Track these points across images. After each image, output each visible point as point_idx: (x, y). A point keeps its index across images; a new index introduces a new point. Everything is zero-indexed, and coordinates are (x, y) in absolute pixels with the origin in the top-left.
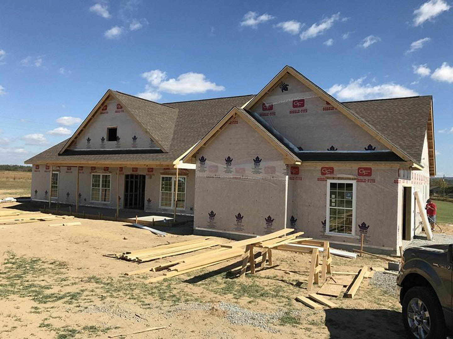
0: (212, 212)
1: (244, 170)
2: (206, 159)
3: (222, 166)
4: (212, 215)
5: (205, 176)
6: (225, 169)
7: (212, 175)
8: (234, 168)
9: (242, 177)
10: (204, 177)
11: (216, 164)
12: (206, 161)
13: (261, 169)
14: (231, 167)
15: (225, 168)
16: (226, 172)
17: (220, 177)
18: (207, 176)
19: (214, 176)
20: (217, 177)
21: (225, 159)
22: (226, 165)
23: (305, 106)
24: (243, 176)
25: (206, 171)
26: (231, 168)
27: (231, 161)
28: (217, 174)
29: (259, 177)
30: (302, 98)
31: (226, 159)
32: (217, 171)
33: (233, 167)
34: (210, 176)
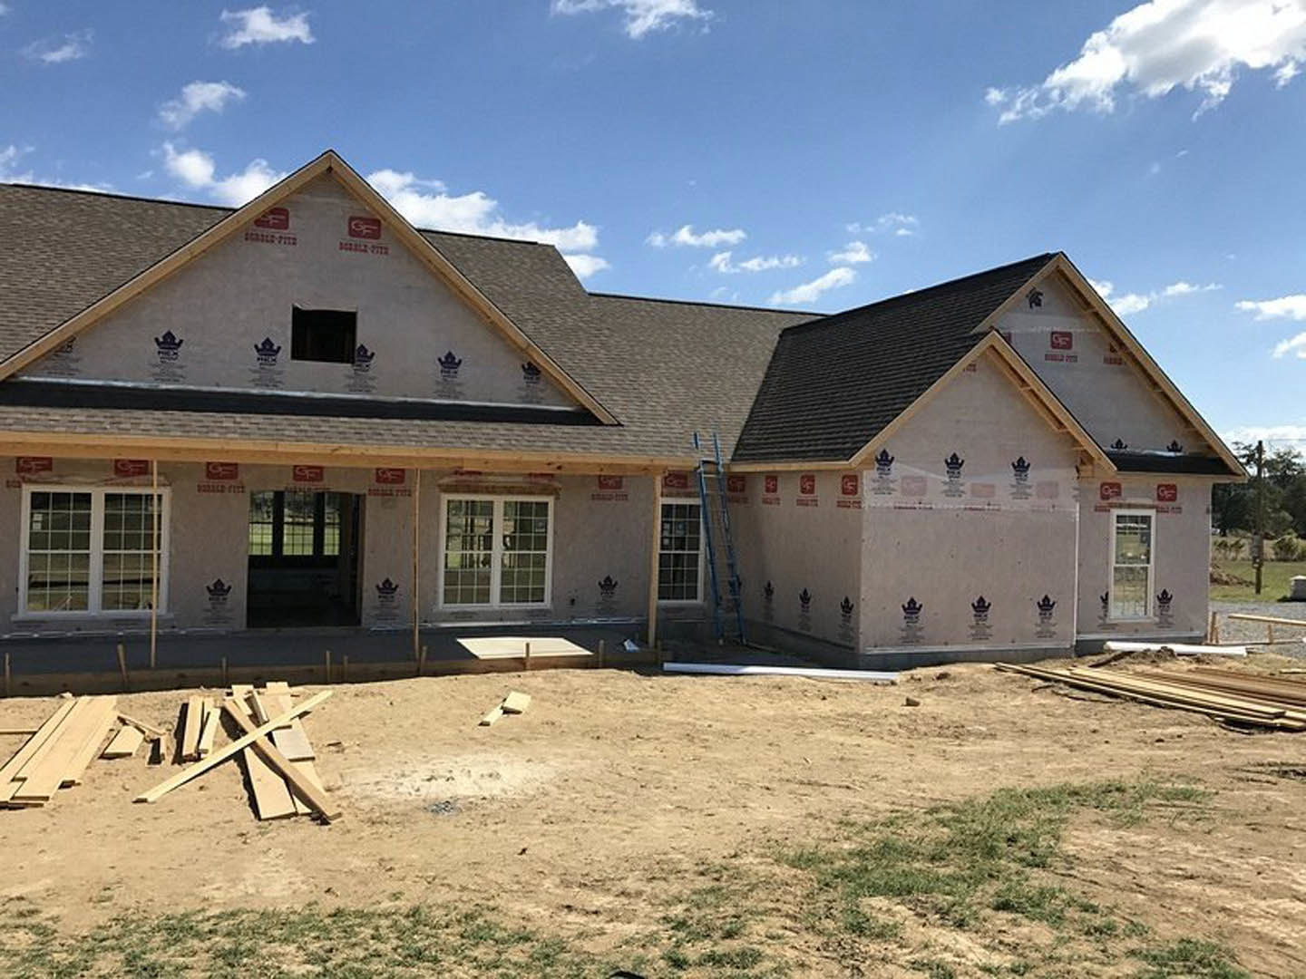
0: (912, 601)
1: (991, 488)
2: (893, 458)
3: (940, 477)
4: (912, 608)
5: (891, 504)
6: (946, 488)
7: (912, 501)
8: (968, 484)
9: (986, 507)
10: (888, 508)
11: (923, 473)
12: (893, 463)
13: (1030, 487)
14: (961, 480)
15: (945, 483)
16: (949, 493)
17: (934, 506)
18: (898, 505)
19: (917, 506)
20: (925, 508)
21: (943, 460)
22: (947, 476)
23: (1074, 347)
24: (989, 505)
25: (893, 490)
26: (962, 485)
27: (961, 465)
28: (925, 499)
29: (1025, 505)
30: (1069, 330)
31: (946, 461)
32: (923, 491)
33: (967, 480)
34: (903, 505)
